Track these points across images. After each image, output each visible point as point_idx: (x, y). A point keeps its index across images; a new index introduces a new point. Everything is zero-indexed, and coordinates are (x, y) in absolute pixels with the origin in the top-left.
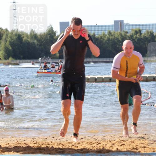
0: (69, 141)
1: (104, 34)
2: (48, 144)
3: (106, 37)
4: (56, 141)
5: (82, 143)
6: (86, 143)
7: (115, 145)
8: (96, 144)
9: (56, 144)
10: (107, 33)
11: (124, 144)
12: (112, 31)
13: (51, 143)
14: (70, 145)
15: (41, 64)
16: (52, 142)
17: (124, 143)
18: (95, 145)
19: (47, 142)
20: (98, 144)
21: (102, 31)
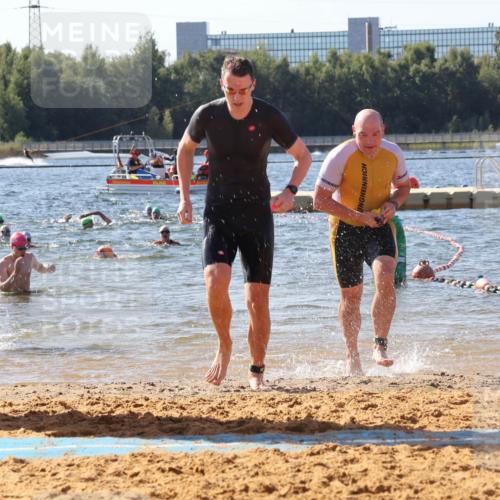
0: (201, 394)
1: (316, 61)
2: (136, 406)
3: (324, 69)
4: (161, 395)
5: (241, 403)
6: (253, 400)
7: (346, 407)
8: (285, 405)
9: (159, 406)
10: (324, 59)
11: (374, 406)
12: (340, 53)
13: (145, 403)
14: (205, 408)
15: (121, 155)
16: (147, 399)
17: (373, 401)
18: (283, 407)
19: (131, 398)
20: (291, 406)
21: (311, 53)
